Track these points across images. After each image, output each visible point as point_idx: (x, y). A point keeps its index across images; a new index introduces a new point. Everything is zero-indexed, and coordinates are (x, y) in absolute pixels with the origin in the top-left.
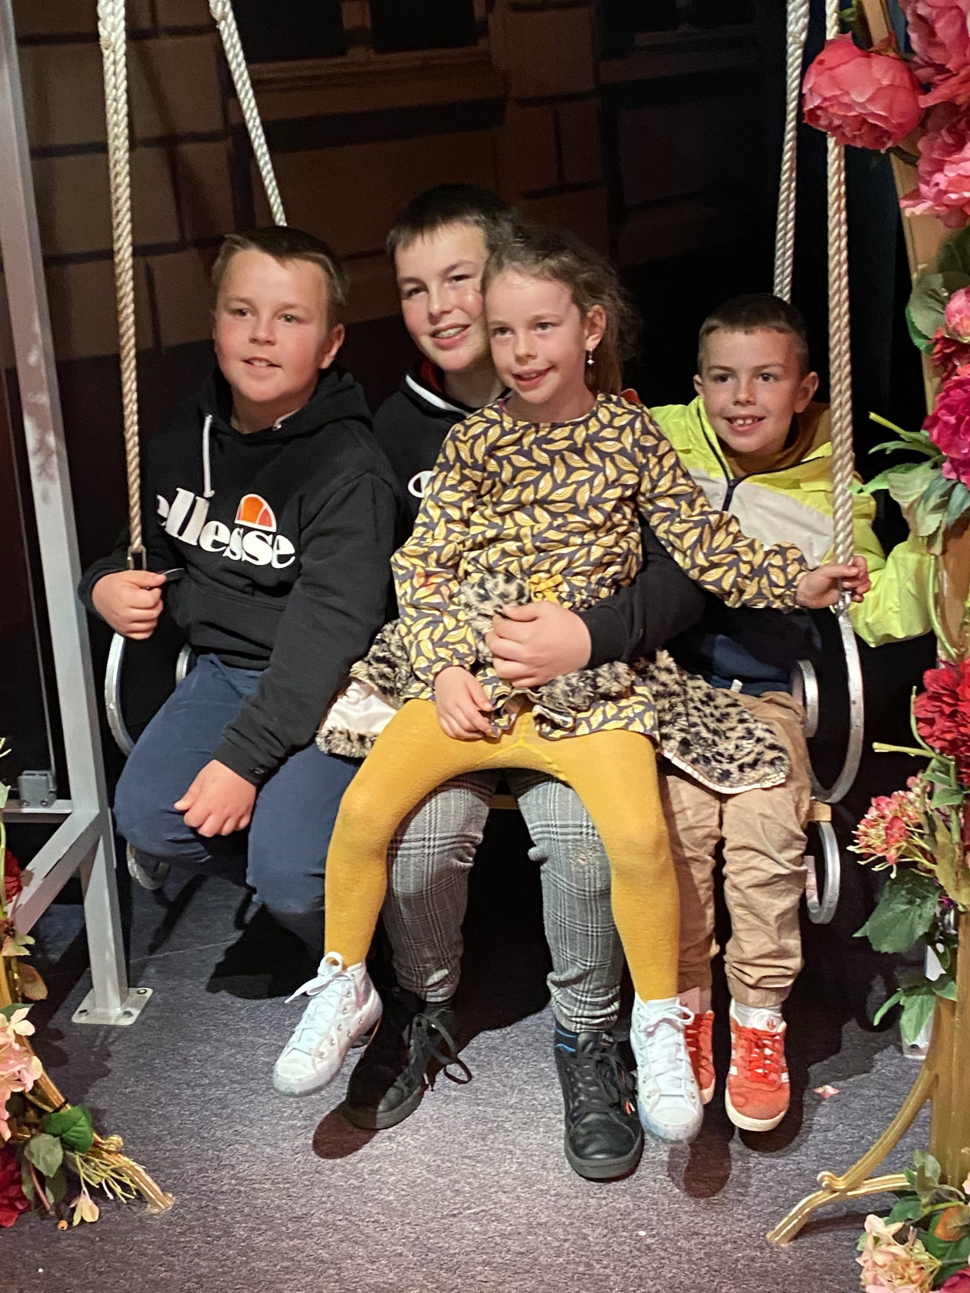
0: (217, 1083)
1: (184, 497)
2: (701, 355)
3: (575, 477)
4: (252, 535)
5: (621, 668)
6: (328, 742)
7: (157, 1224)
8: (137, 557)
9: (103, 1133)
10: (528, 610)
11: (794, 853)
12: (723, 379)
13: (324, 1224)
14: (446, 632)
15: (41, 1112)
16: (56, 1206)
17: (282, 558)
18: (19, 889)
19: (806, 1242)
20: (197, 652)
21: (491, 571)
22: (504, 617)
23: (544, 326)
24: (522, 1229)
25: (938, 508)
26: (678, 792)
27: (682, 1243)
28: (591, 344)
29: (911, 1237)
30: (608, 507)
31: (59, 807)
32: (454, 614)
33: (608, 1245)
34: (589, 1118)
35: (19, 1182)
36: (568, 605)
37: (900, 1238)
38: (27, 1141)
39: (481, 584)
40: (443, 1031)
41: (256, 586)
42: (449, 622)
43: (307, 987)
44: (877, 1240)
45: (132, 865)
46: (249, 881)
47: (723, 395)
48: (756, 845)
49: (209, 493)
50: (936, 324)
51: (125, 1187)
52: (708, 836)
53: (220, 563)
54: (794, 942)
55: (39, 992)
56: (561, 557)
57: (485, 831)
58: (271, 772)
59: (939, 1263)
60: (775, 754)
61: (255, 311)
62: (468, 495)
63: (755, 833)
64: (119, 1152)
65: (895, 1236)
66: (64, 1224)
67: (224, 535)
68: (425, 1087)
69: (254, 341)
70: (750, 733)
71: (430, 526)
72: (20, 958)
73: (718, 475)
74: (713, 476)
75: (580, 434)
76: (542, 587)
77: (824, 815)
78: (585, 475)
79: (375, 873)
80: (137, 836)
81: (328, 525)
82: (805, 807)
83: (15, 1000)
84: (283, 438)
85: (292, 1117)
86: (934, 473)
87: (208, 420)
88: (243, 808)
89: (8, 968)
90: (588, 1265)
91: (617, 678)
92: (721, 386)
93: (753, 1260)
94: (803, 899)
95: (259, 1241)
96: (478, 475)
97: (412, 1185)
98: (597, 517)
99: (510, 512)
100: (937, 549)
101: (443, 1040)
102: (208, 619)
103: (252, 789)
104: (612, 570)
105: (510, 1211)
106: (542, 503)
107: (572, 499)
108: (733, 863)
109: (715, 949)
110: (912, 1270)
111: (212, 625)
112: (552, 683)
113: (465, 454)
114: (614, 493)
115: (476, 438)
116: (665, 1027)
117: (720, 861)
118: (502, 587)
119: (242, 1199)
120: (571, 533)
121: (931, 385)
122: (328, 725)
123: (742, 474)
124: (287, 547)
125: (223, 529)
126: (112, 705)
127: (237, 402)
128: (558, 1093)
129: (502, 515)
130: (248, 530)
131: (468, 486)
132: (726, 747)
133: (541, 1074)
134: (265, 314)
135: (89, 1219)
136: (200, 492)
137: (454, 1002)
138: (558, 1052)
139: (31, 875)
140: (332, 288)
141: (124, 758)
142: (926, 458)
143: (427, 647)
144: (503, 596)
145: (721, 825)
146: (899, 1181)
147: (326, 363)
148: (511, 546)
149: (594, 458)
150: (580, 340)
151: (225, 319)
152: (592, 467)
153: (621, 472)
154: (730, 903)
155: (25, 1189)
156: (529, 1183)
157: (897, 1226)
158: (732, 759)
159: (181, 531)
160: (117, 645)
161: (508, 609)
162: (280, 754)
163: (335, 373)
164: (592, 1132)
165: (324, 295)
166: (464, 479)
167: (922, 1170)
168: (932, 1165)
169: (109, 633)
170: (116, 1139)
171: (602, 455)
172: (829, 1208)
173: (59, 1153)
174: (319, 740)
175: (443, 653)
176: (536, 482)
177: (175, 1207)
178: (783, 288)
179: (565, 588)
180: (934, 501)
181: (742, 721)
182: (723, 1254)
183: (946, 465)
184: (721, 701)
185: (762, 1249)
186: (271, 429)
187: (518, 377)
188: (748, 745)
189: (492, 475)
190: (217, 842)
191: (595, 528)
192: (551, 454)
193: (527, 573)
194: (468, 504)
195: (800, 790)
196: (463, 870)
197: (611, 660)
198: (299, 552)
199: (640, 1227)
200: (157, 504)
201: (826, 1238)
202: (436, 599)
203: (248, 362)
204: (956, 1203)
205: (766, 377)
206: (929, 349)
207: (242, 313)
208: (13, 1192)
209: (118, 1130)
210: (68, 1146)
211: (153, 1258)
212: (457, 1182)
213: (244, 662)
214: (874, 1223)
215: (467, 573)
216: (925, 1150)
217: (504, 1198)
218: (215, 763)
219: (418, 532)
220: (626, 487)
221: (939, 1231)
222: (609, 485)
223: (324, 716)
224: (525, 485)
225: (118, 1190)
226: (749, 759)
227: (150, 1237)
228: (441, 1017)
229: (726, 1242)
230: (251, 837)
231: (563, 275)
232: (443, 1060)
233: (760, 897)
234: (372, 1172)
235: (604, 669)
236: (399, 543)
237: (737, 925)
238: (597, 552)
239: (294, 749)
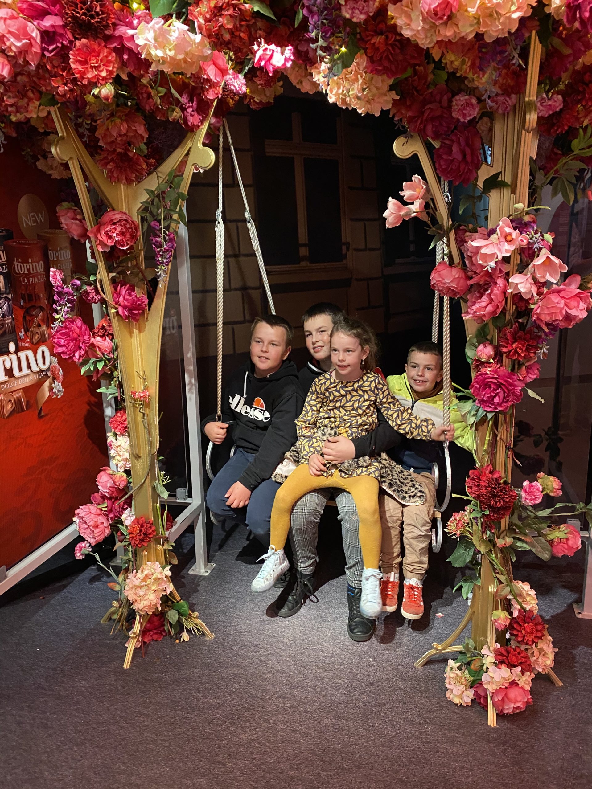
0: (233, 597)
1: (237, 397)
2: (409, 358)
3: (354, 399)
4: (257, 410)
5: (367, 458)
6: (275, 477)
7: (208, 644)
8: (219, 417)
9: (193, 611)
10: (337, 438)
11: (427, 528)
12: (415, 367)
13: (263, 648)
14: (313, 443)
15: (173, 602)
16: (176, 634)
17: (266, 418)
18: (172, 527)
19: (428, 667)
20: (238, 447)
21: (326, 426)
22: (329, 441)
23: (349, 351)
24: (330, 655)
25: (474, 415)
26: (388, 504)
27: (385, 664)
28: (364, 358)
29: (463, 668)
30: (364, 408)
31: (188, 500)
32: (315, 438)
33: (359, 663)
34: (357, 619)
35: (164, 625)
36: (350, 438)
37: (460, 668)
38: (167, 612)
39: (323, 430)
40: (308, 584)
41: (258, 427)
42: (314, 440)
43: (263, 557)
44: (452, 668)
45: (212, 517)
46: (246, 522)
47: (413, 372)
48: (414, 524)
49: (245, 396)
50: (475, 355)
51: (199, 630)
52: (398, 520)
53: (246, 419)
54: (426, 559)
55: (175, 562)
56: (348, 422)
57: (324, 510)
58: (256, 487)
59: (472, 678)
60: (421, 494)
61: (263, 342)
62: (319, 403)
63: (413, 520)
64: (198, 618)
65: (458, 668)
66: (177, 641)
67: (249, 410)
68: (302, 604)
69: (262, 351)
70: (414, 485)
71: (307, 412)
72: (169, 550)
73: (409, 399)
74: (408, 399)
75: (356, 385)
76: (342, 431)
77: (438, 516)
78: (358, 398)
79: (286, 518)
80: (212, 507)
81: (282, 409)
82: (431, 512)
83: (167, 564)
84: (270, 380)
85: (257, 611)
86: (473, 404)
87: (247, 373)
88: (246, 498)
89: (165, 553)
90: (351, 669)
91: (365, 461)
92: (413, 369)
93: (408, 672)
94: (430, 543)
95: (241, 652)
96: (322, 396)
97: (295, 637)
98: (360, 411)
99: (333, 409)
100: (474, 428)
101: (310, 589)
102: (241, 437)
103: (250, 492)
104: (366, 427)
105: (327, 649)
106: (343, 407)
107: (352, 406)
108: (406, 529)
109: (399, 559)
110: (463, 680)
111: (242, 439)
112: (343, 463)
113: (318, 390)
114: (367, 403)
115: (322, 384)
116: (373, 578)
117: (402, 529)
118: (329, 431)
119: (237, 637)
120: (352, 417)
121: (473, 375)
122: (276, 472)
123: (417, 398)
124: (268, 415)
125: (249, 408)
126: (208, 464)
127: (256, 369)
128: (347, 610)
129: (330, 410)
130: (256, 409)
131: (319, 400)
132: (405, 488)
133: (342, 603)
134: (266, 343)
135: (186, 640)
136: (242, 396)
137: (314, 575)
138: (348, 594)
139: (176, 522)
140: (288, 335)
141: (211, 482)
142: (470, 398)
143: (307, 448)
144: (330, 434)
145: (402, 516)
146: (460, 648)
147: (285, 358)
148: (332, 420)
149: (361, 393)
150: (360, 356)
151: (254, 344)
152: (360, 395)
153: (370, 396)
154: (405, 544)
155: (166, 628)
156: (334, 640)
157: (459, 664)
158: (406, 493)
159: (236, 408)
160: (211, 445)
161: (330, 439)
162: (259, 481)
163: (288, 361)
164: (357, 624)
165: (285, 337)
166: (318, 397)
167: (468, 644)
168: (471, 644)
169: (209, 441)
170: (196, 613)
171: (364, 391)
172: (437, 656)
173: (177, 616)
174: (272, 477)
175: (312, 450)
176: (341, 400)
177: (215, 638)
178: (435, 339)
179: (350, 432)
180: (473, 413)
181: (412, 481)
182: (399, 669)
183: (477, 401)
184: (405, 473)
185: (412, 669)
186: (266, 377)
187: (339, 366)
188: (413, 489)
189: (327, 397)
190: (237, 510)
191: (360, 415)
192: (346, 392)
193: (337, 427)
194: (319, 405)
195: (430, 506)
196: (317, 523)
197: (363, 456)
198: (271, 417)
199: (370, 657)
200: (229, 399)
201: (434, 666)
202: (309, 434)
203: (259, 357)
204: (479, 657)
205: (429, 369)
206: (472, 362)
207: (259, 342)
208: (162, 629)
209: (199, 611)
210: (180, 614)
211: (206, 655)
212: (309, 637)
213: (252, 451)
214: (451, 663)
215: (320, 427)
216: (469, 638)
217: (325, 644)
218: (238, 482)
219: (304, 413)
220: (371, 401)
221: (472, 667)
222: (365, 401)
223: (275, 469)
224: (337, 401)
225: (196, 631)
226: (412, 494)
227: (205, 648)
228: (309, 580)
229: (399, 665)
230: (248, 508)
231: (357, 336)
232: (309, 594)
233: (414, 542)
234: (281, 632)
235: (361, 459)
236: (297, 417)
237: (407, 551)
238: (360, 421)
239: (264, 480)
